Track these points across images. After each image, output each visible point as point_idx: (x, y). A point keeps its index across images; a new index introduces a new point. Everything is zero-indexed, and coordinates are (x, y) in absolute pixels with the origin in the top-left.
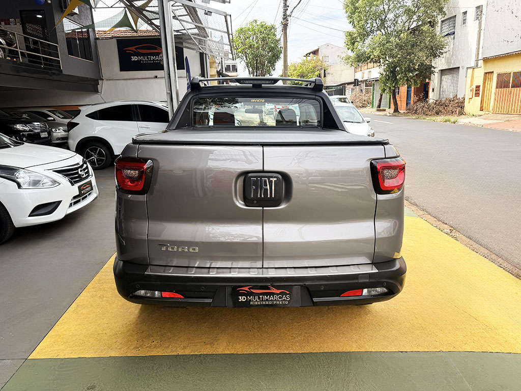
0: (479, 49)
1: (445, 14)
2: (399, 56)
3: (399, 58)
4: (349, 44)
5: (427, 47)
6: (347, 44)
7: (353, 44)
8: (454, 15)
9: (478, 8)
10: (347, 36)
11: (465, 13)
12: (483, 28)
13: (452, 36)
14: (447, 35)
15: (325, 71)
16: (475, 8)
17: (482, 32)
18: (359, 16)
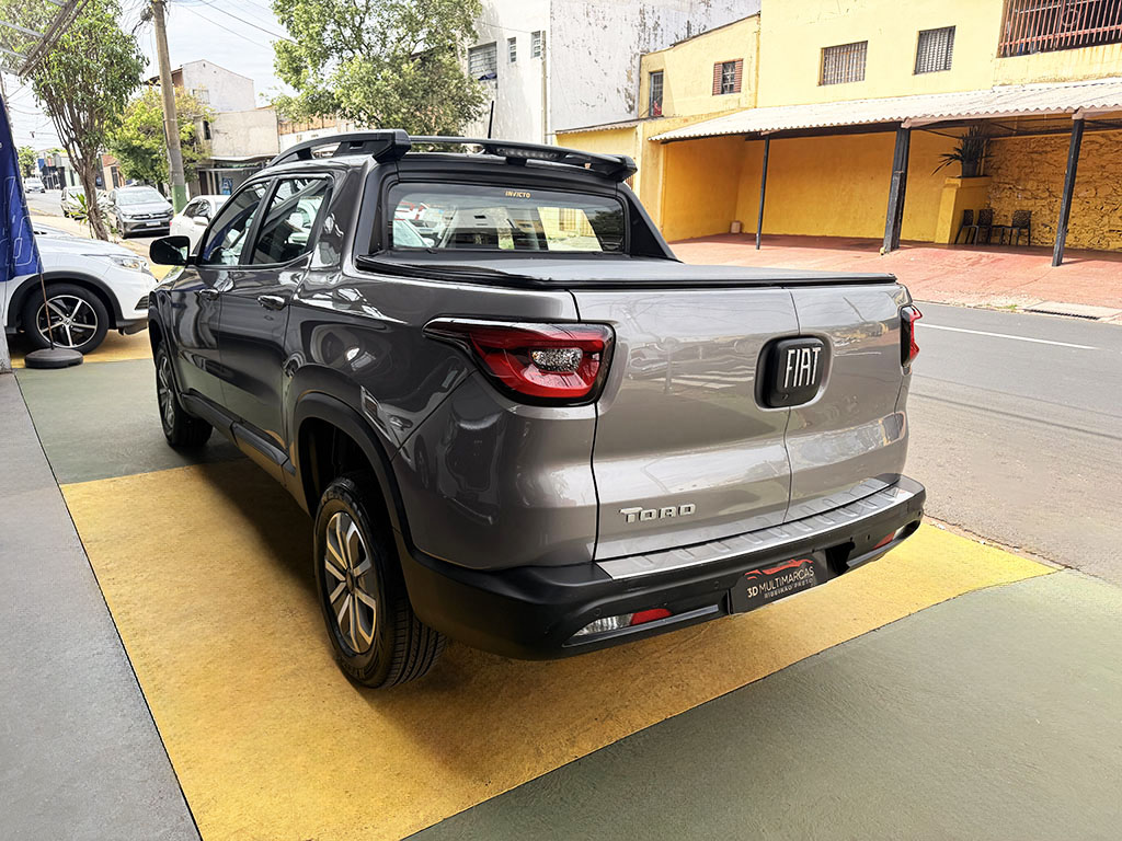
0: (546, 113)
1: (477, 37)
2: (403, 110)
3: (404, 114)
4: (286, 70)
5: (453, 98)
6: (281, 71)
7: (297, 71)
8: (492, 41)
9: (536, 34)
10: (279, 52)
11: (513, 41)
12: (548, 75)
13: (493, 83)
14: (482, 78)
15: (206, 124)
16: (530, 36)
17: (548, 80)
18: (306, 12)
